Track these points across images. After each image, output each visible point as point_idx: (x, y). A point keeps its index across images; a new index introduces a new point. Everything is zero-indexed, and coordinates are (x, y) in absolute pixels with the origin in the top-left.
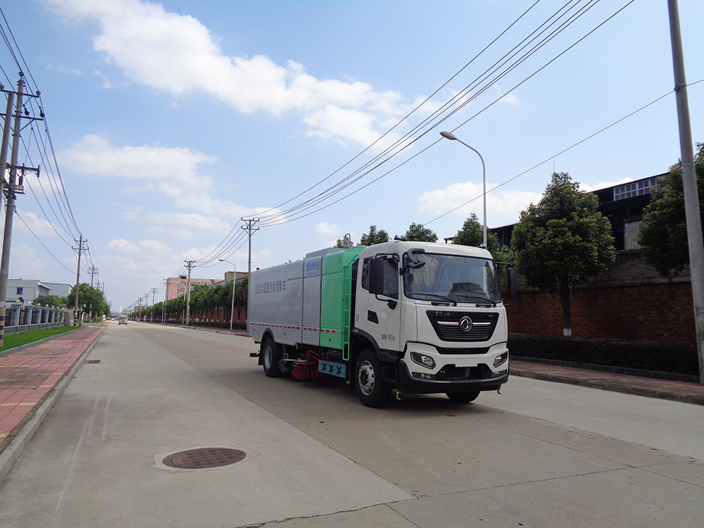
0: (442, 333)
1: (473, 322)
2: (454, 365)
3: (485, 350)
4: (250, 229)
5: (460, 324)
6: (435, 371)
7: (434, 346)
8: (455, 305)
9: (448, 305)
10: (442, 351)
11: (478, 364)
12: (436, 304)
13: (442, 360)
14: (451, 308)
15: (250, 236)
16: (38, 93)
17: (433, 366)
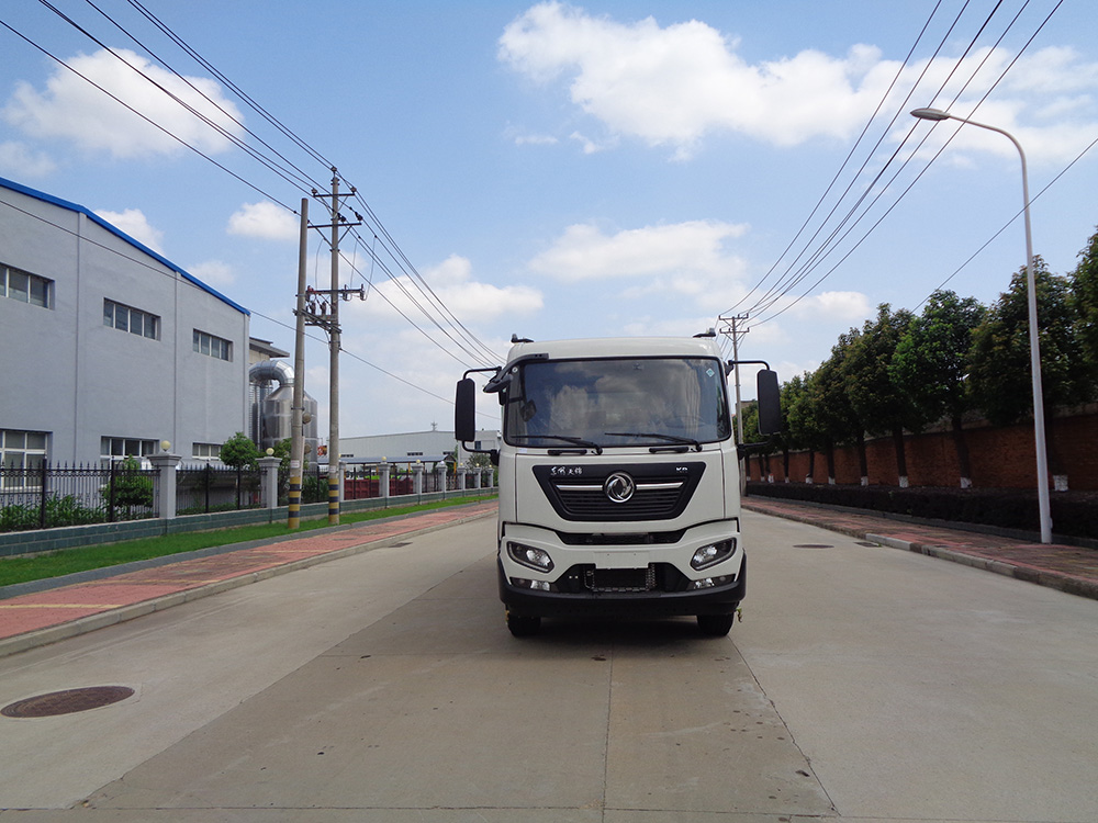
0: (567, 505)
1: (636, 482)
2: (594, 565)
3: (674, 537)
4: (734, 333)
5: (605, 488)
6: (555, 575)
7: (553, 530)
8: (599, 453)
9: (583, 453)
10: (568, 538)
11: (650, 564)
12: (557, 454)
13: (568, 557)
14: (590, 459)
15: (735, 343)
16: (354, 190)
17: (551, 566)
